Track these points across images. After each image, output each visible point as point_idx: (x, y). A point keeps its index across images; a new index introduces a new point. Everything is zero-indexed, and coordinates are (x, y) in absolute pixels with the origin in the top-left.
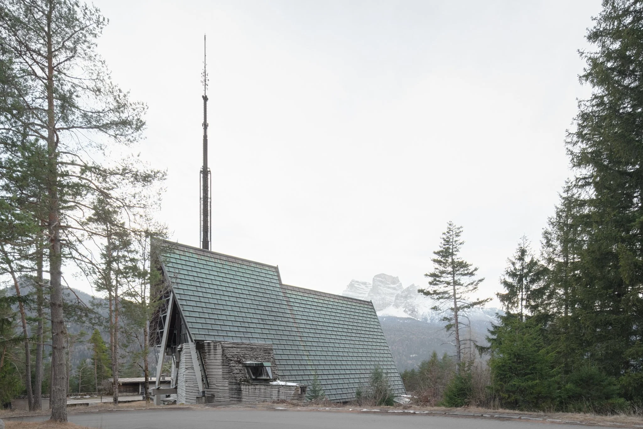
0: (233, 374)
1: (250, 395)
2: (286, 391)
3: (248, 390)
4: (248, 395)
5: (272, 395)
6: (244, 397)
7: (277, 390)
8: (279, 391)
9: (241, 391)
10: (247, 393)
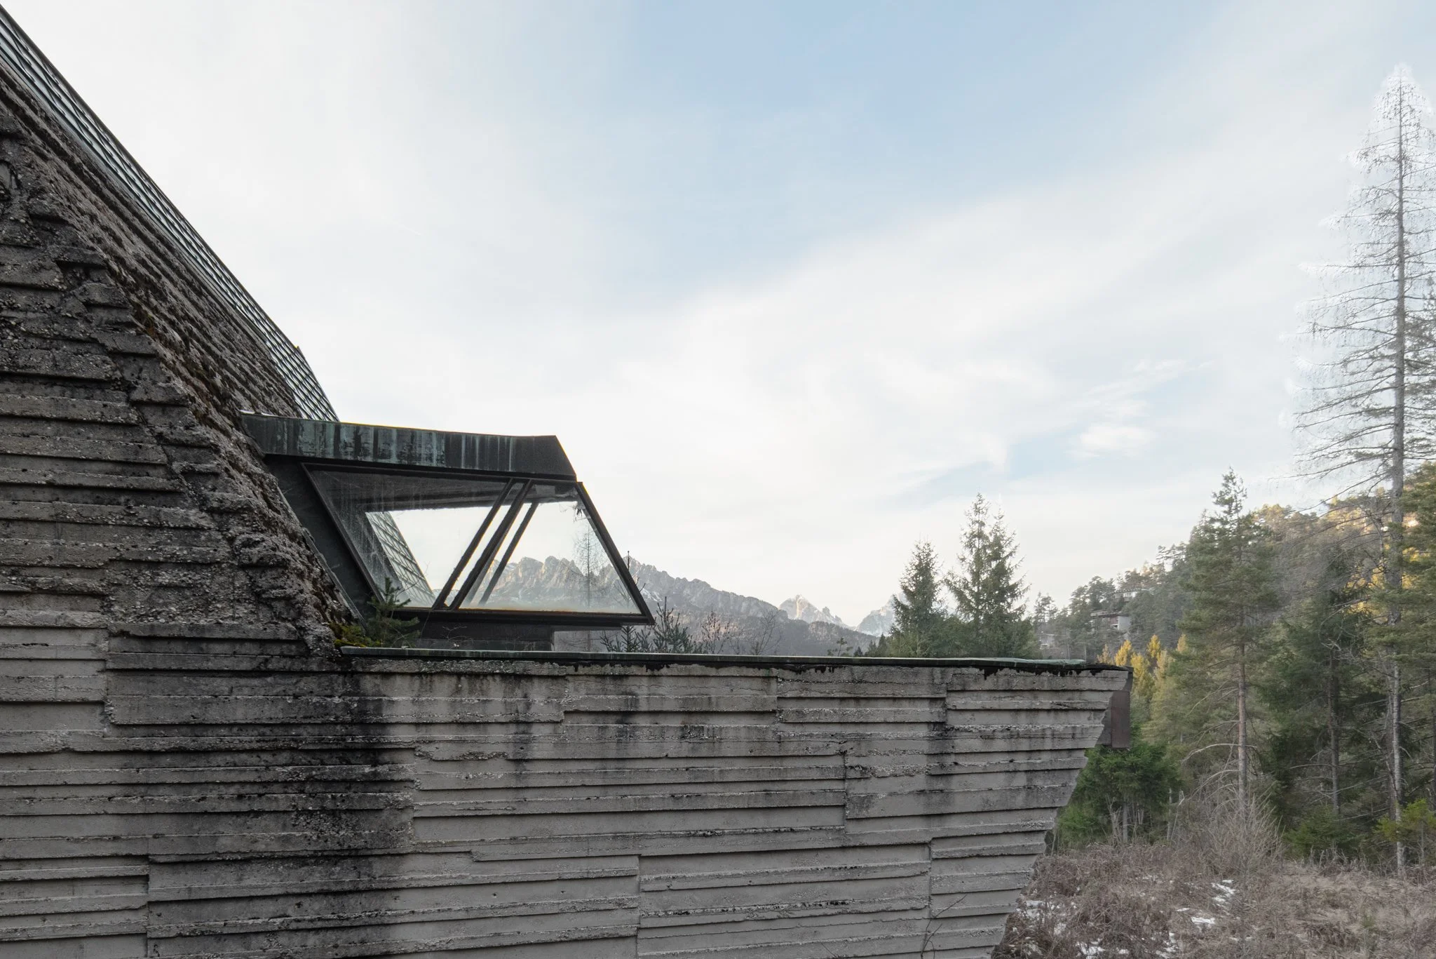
0: (222, 513)
1: (537, 801)
2: (1022, 724)
3: (498, 739)
4: (498, 803)
5: (865, 774)
6: (426, 834)
7: (924, 711)
8: (942, 730)
9: (374, 753)
10: (499, 773)
